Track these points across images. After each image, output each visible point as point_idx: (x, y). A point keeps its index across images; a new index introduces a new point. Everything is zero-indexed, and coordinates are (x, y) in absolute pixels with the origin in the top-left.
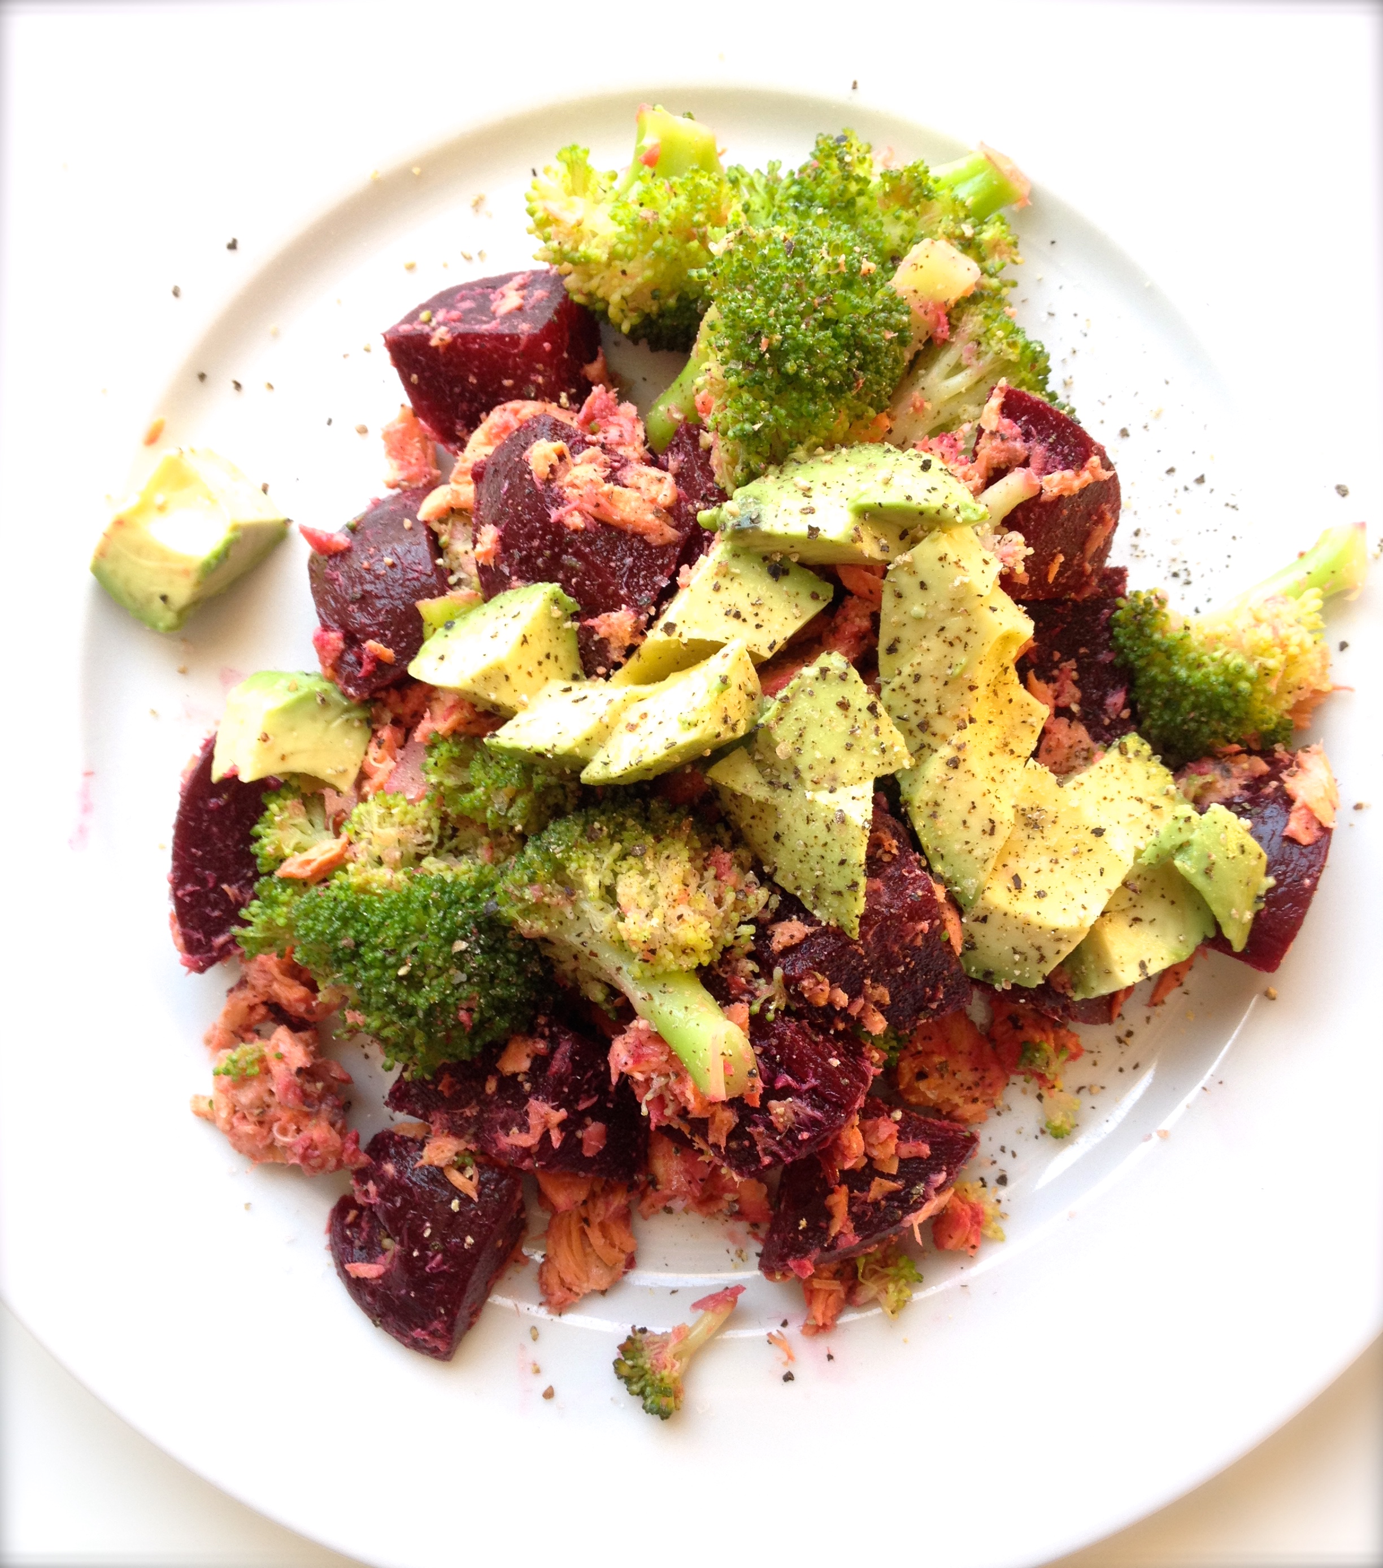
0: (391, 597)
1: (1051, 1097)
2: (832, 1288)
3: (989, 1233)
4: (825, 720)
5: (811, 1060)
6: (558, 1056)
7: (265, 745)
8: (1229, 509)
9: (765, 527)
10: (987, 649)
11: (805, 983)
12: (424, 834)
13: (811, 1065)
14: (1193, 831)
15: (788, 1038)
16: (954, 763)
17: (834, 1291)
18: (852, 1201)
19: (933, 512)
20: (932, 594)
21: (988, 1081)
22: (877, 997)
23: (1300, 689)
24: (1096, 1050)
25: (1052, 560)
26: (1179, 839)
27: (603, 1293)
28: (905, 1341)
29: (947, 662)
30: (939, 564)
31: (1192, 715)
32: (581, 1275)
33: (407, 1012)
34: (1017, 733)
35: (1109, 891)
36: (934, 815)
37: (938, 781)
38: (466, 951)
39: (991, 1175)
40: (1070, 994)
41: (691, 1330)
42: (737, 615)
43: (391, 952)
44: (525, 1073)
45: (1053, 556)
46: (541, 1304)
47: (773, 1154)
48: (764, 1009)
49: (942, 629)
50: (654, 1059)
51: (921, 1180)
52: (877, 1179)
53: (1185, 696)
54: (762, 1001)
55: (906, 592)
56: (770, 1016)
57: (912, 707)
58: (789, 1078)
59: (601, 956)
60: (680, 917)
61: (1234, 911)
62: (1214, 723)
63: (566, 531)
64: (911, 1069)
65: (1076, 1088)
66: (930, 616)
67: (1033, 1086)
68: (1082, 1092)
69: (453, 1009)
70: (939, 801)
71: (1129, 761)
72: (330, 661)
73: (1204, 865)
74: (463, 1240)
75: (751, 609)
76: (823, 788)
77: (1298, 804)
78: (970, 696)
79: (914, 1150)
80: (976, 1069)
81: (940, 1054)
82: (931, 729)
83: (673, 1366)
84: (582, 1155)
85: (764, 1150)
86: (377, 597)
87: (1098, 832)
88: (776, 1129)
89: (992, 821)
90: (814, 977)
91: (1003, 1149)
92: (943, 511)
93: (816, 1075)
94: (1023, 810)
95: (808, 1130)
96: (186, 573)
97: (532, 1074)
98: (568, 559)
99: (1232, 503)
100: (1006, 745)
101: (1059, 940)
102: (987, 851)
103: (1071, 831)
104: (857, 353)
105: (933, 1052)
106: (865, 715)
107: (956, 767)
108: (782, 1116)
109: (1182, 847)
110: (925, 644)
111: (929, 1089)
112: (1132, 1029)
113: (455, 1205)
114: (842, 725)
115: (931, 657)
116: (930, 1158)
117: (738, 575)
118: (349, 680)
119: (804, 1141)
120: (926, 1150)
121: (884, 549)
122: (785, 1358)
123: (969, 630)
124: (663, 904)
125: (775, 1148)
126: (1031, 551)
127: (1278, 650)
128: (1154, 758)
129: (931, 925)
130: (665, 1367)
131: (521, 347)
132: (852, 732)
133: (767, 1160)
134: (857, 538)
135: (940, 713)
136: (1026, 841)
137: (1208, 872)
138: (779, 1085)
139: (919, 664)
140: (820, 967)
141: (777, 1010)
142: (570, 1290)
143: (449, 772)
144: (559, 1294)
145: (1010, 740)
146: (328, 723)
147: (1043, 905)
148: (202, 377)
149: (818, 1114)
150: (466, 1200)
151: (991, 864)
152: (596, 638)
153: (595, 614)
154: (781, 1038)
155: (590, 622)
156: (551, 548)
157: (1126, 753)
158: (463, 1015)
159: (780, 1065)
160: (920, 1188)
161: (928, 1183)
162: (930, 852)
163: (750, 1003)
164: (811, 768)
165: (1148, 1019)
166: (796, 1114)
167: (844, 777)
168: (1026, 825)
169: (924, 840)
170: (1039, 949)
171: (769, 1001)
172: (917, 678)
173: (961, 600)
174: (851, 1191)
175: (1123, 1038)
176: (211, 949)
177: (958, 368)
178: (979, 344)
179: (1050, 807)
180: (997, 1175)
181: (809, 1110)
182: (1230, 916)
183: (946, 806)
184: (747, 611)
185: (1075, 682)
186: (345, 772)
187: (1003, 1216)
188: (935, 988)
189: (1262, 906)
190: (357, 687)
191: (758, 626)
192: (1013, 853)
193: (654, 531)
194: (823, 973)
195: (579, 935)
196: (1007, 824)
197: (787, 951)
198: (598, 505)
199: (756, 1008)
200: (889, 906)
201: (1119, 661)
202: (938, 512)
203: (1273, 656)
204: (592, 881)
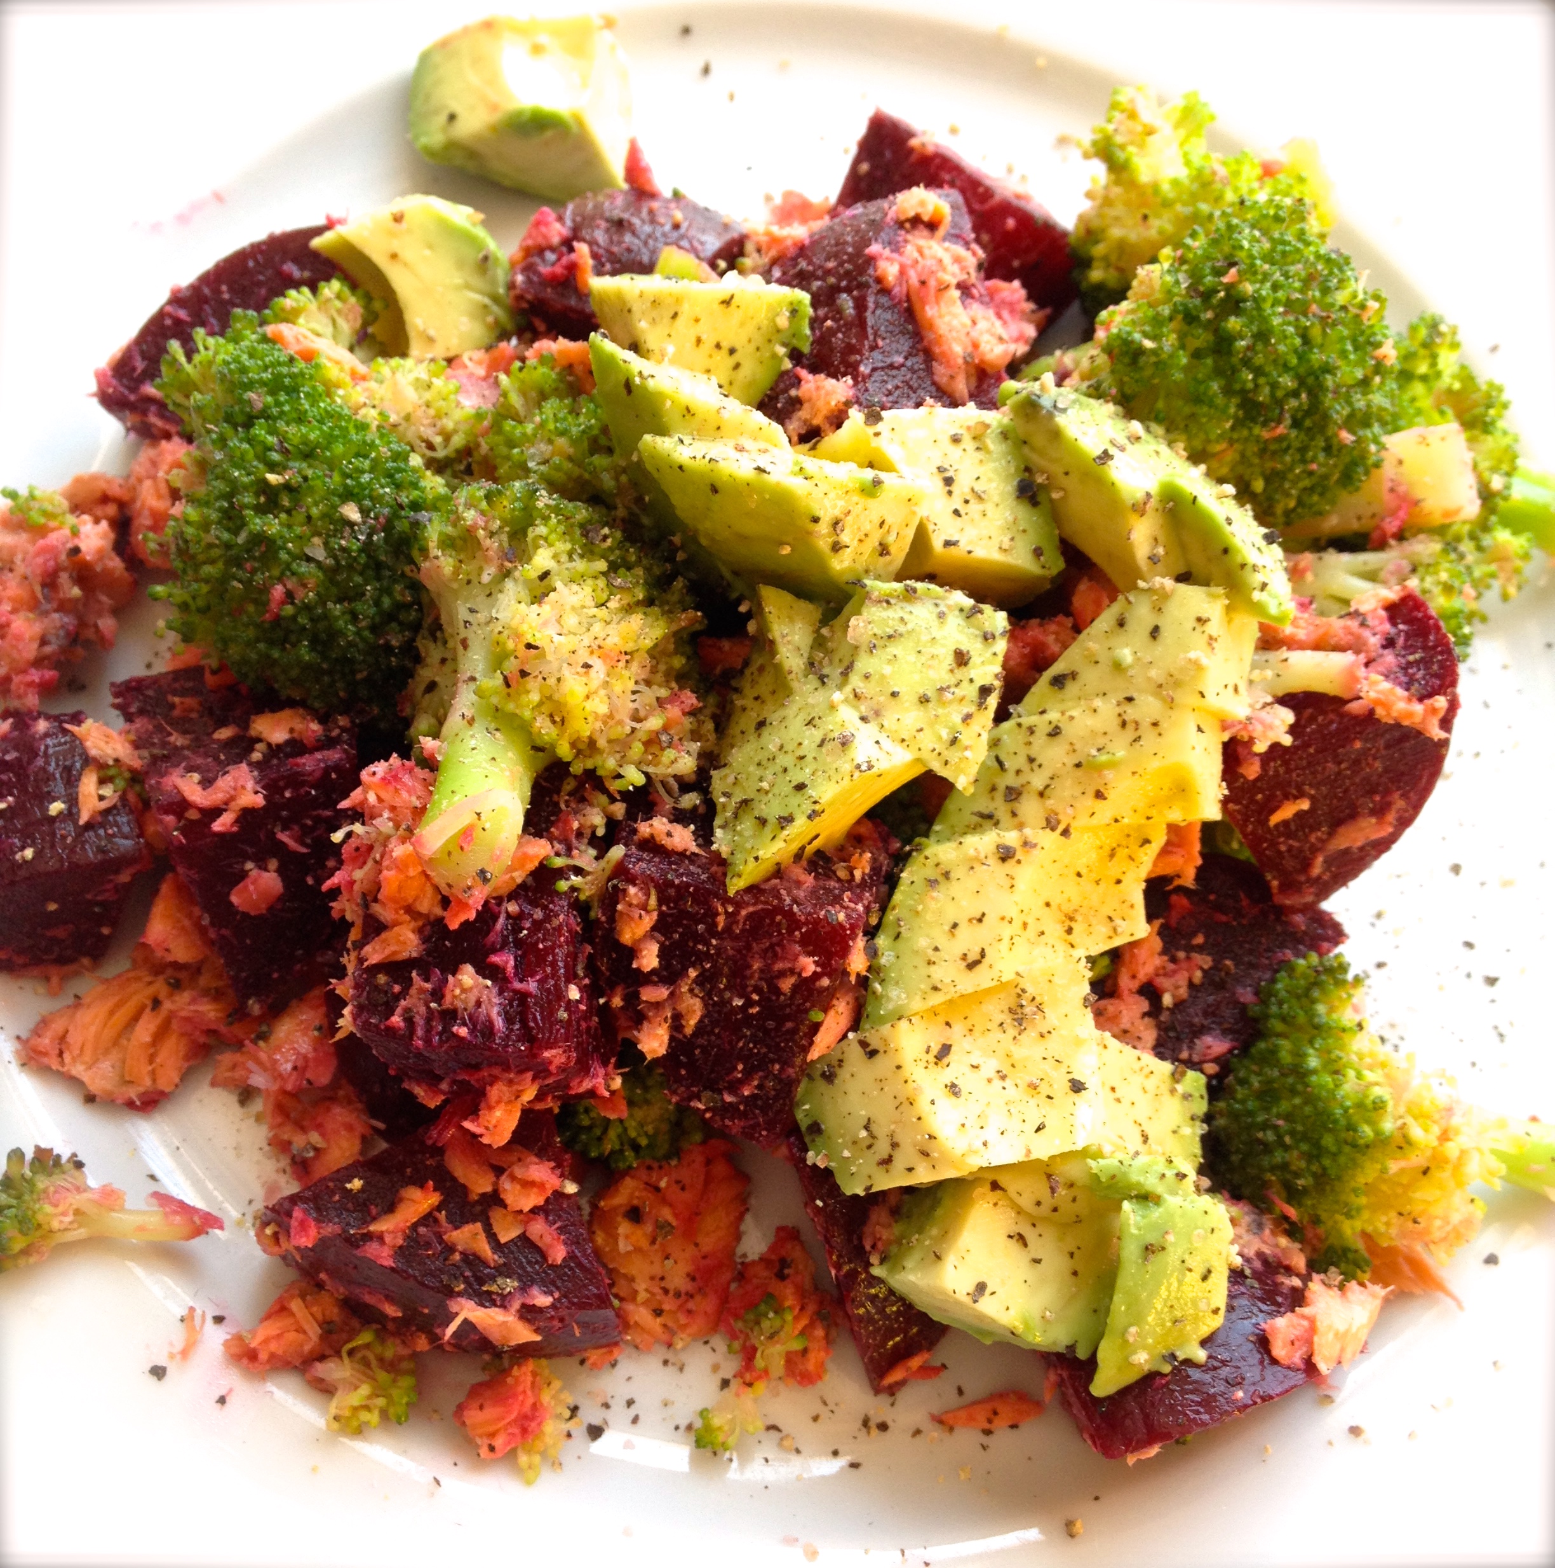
0: (646, 243)
1: (737, 1395)
2: (306, 1327)
3: (523, 1459)
4: (928, 650)
5: (554, 964)
6: (318, 755)
7: (392, 224)
8: (1494, 1034)
9: (1060, 420)
10: (1154, 764)
11: (632, 890)
12: (439, 434)
13: (549, 970)
14: (1173, 1192)
15: (556, 922)
16: (1006, 855)
17: (305, 1332)
18: (428, 1219)
19: (1239, 560)
20: (1159, 649)
21: (691, 1305)
22: (682, 1007)
23: (1415, 1222)
24: (832, 1406)
25: (1296, 798)
26: (1151, 1183)
27: (90, 1099)
28: (314, 1469)
29: (1101, 742)
30: (1193, 623)
31: (1281, 1122)
32: (88, 1052)
33: (232, 518)
34: (1094, 921)
35: (1029, 1152)
36: (932, 883)
37: (972, 852)
38: (351, 524)
39: (590, 1414)
40: (874, 1259)
41: (122, 1209)
42: (949, 481)
43: (285, 452)
44: (269, 745)
45: (1301, 795)
46: (18, 1038)
47: (409, 1020)
48: (561, 873)
49: (1130, 699)
50: (405, 795)
51: (520, 1280)
52: (479, 1225)
53: (1293, 1092)
54: (571, 862)
55: (1131, 625)
56: (563, 886)
57: (1021, 762)
58: (512, 963)
59: (470, 654)
60: (587, 666)
61: (1133, 1330)
62: (1295, 1153)
63: (871, 271)
64: (631, 1196)
65: (771, 1423)
66: (1131, 672)
67: (730, 1367)
68: (773, 1433)
69: (276, 572)
70: (952, 875)
71: (1173, 1091)
72: (530, 242)
73: (1152, 1238)
74: (23, 848)
75: (967, 490)
76: (856, 708)
77: (1305, 1311)
78: (1090, 802)
79: (548, 1239)
80: (693, 1279)
81: (676, 1215)
82: (1015, 805)
83: (64, 1214)
84: (228, 894)
85: (407, 1010)
86: (634, 233)
87: (1077, 1087)
88: (443, 996)
89: (983, 954)
90: (648, 895)
91: (630, 1403)
92: (1248, 569)
93: (541, 982)
94: (1023, 991)
95: (472, 1031)
96: (494, 107)
97: (274, 751)
98: (846, 302)
99: (1502, 1030)
100: (1071, 919)
101: (926, 1154)
102: (947, 980)
103: (1051, 1061)
104: (1304, 396)
105: (671, 1205)
106: (972, 692)
107: (1003, 860)
108: (464, 991)
109: (1145, 1198)
110: (1098, 703)
111: (627, 1237)
112: (890, 1423)
113: (56, 807)
114: (942, 672)
115: (1091, 722)
116: (553, 1267)
117: (988, 452)
118: (528, 269)
119: (456, 1036)
120: (559, 1254)
121: (1153, 559)
122: (179, 1346)
123: (1155, 724)
124: (587, 640)
125: (419, 1021)
126: (1287, 740)
127: (1436, 1130)
128: (1198, 1123)
129: (816, 976)
130: (56, 1206)
131: (987, 206)
132: (941, 689)
133: (396, 1020)
134: (1139, 509)
135: (1041, 794)
136: (993, 1026)
137: (1149, 1250)
138: (495, 959)
139: (1072, 718)
140: (663, 888)
141: (573, 889)
142: (61, 1054)
143: (523, 393)
144: (46, 1042)
145: (1079, 918)
146: (468, 286)
147: (945, 1101)
148: (686, 31)
149: (499, 1023)
150: (71, 814)
151: (937, 999)
152: (793, 392)
153: (814, 370)
154: (547, 918)
155: (803, 373)
156: (840, 278)
157: (1178, 1082)
158: (278, 591)
159: (519, 943)
160: (510, 1284)
161: (524, 1289)
162: (891, 916)
163: (558, 854)
164: (867, 677)
165: (918, 1432)
166: (478, 1004)
167: (889, 721)
168: (1011, 1010)
169: (898, 897)
170: (895, 1145)
171: (579, 871)
172: (1055, 732)
173: (1177, 684)
174: (439, 1208)
175: (872, 1424)
176: (134, 389)
177: (1371, 576)
178: (1414, 570)
179: (1052, 1017)
180: (596, 1421)
181: (494, 1011)
182: (1125, 1331)
183: (955, 888)
184: (962, 487)
185: (1191, 985)
186: (431, 340)
187: (557, 1464)
188: (748, 1074)
189: (1167, 1369)
190: (529, 281)
191: (957, 513)
192: (969, 1022)
193: (948, 365)
194: (660, 902)
195: (472, 611)
196: (994, 973)
197: (651, 846)
198: (923, 283)
199: (559, 862)
200: (795, 901)
201: (1255, 1010)
202: (1243, 566)
203: (1426, 1131)
204: (542, 559)
